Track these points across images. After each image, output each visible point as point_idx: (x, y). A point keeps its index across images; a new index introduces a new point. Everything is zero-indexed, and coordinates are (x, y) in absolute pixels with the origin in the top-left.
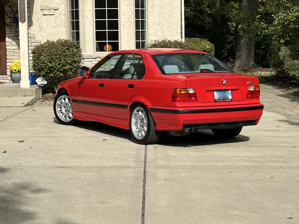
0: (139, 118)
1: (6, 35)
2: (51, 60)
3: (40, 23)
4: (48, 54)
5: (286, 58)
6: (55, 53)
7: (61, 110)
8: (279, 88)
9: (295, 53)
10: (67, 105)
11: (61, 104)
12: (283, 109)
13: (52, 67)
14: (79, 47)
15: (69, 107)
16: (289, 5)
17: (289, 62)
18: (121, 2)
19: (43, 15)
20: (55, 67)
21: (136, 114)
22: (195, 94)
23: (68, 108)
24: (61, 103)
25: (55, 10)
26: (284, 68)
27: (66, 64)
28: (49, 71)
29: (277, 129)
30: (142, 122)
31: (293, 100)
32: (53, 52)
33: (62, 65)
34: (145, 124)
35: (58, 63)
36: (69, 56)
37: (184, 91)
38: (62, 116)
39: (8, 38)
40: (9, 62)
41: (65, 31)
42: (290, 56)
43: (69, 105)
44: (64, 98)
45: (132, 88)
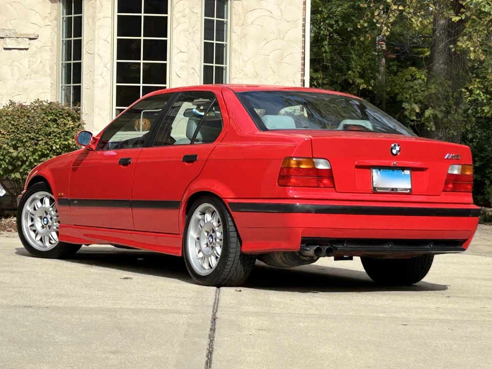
0: (205, 229)
2: (17, 143)
4: (11, 128)
6: (25, 128)
7: (32, 225)
10: (47, 214)
11: (34, 212)
13: (18, 158)
14: (79, 119)
15: (51, 219)
18: (175, 25)
19: (5, 49)
20: (25, 159)
21: (199, 220)
22: (330, 171)
23: (48, 221)
24: (35, 209)
25: (30, 39)
27: (48, 151)
28: (10, 168)
30: (211, 236)
32: (21, 125)
33: (40, 153)
34: (218, 240)
35: (31, 149)
36: (55, 136)
37: (306, 164)
38: (34, 238)
41: (49, 85)
43: (51, 214)
44: (40, 198)
45: (192, 162)
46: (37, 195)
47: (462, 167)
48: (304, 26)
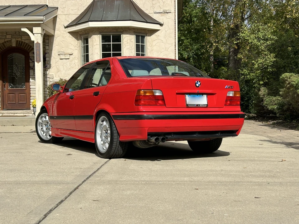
0: (103, 129)
1: (31, 77)
3: (57, 66)
5: (265, 96)
7: (42, 129)
8: (259, 121)
9: (273, 91)
10: (47, 123)
11: (42, 123)
12: (265, 133)
16: (267, 53)
17: (268, 99)
19: (60, 59)
21: (101, 125)
22: (163, 96)
23: (48, 126)
24: (42, 121)
25: (70, 55)
26: (264, 104)
29: (260, 146)
31: (274, 127)
34: (109, 135)
37: (149, 93)
38: (43, 134)
39: (32, 79)
40: (32, 99)
42: (269, 94)
43: (49, 123)
44: (45, 116)
45: (97, 95)
46: (43, 115)
47: (234, 92)
48: (175, 45)
